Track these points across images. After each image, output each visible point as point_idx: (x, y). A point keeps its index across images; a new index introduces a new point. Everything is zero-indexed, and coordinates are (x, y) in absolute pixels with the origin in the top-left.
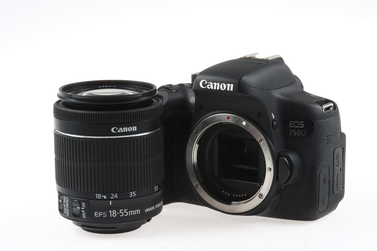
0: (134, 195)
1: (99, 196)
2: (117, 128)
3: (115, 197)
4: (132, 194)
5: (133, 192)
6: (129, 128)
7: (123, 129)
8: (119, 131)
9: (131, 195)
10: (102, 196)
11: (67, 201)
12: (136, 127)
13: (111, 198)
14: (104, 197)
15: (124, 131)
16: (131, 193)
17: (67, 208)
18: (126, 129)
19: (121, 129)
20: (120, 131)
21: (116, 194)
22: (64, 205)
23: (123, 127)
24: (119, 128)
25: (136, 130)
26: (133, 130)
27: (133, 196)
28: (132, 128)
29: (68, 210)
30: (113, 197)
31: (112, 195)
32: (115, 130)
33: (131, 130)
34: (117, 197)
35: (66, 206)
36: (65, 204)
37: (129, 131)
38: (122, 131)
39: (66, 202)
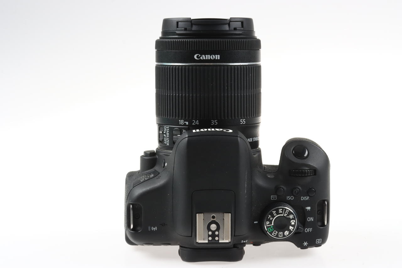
0: (216, 123)
1: (182, 122)
2: (200, 55)
3: (196, 123)
4: (214, 122)
5: (215, 121)
6: (211, 56)
7: (205, 57)
8: (201, 58)
9: (212, 123)
10: (185, 122)
11: (168, 130)
12: (219, 56)
13: (193, 124)
14: (186, 123)
15: (207, 59)
16: (212, 121)
17: (168, 138)
18: (208, 57)
19: (204, 56)
20: (203, 58)
21: (198, 121)
22: (164, 135)
23: (206, 55)
24: (201, 55)
25: (219, 58)
26: (216, 58)
27: (214, 124)
28: (215, 56)
29: (168, 139)
30: (195, 123)
31: (194, 121)
32: (197, 57)
33: (214, 58)
34: (198, 123)
35: (166, 136)
36: (166, 134)
37: (212, 58)
38: (204, 58)
39: (166, 132)
